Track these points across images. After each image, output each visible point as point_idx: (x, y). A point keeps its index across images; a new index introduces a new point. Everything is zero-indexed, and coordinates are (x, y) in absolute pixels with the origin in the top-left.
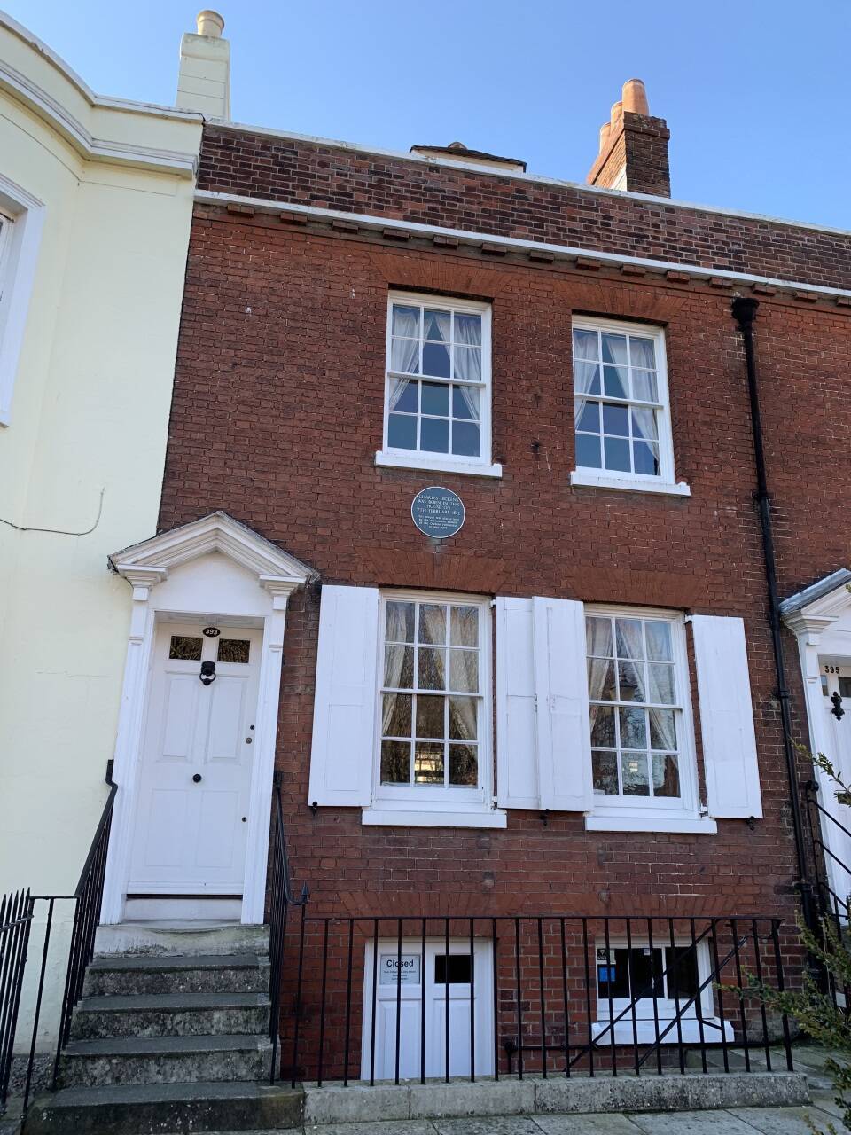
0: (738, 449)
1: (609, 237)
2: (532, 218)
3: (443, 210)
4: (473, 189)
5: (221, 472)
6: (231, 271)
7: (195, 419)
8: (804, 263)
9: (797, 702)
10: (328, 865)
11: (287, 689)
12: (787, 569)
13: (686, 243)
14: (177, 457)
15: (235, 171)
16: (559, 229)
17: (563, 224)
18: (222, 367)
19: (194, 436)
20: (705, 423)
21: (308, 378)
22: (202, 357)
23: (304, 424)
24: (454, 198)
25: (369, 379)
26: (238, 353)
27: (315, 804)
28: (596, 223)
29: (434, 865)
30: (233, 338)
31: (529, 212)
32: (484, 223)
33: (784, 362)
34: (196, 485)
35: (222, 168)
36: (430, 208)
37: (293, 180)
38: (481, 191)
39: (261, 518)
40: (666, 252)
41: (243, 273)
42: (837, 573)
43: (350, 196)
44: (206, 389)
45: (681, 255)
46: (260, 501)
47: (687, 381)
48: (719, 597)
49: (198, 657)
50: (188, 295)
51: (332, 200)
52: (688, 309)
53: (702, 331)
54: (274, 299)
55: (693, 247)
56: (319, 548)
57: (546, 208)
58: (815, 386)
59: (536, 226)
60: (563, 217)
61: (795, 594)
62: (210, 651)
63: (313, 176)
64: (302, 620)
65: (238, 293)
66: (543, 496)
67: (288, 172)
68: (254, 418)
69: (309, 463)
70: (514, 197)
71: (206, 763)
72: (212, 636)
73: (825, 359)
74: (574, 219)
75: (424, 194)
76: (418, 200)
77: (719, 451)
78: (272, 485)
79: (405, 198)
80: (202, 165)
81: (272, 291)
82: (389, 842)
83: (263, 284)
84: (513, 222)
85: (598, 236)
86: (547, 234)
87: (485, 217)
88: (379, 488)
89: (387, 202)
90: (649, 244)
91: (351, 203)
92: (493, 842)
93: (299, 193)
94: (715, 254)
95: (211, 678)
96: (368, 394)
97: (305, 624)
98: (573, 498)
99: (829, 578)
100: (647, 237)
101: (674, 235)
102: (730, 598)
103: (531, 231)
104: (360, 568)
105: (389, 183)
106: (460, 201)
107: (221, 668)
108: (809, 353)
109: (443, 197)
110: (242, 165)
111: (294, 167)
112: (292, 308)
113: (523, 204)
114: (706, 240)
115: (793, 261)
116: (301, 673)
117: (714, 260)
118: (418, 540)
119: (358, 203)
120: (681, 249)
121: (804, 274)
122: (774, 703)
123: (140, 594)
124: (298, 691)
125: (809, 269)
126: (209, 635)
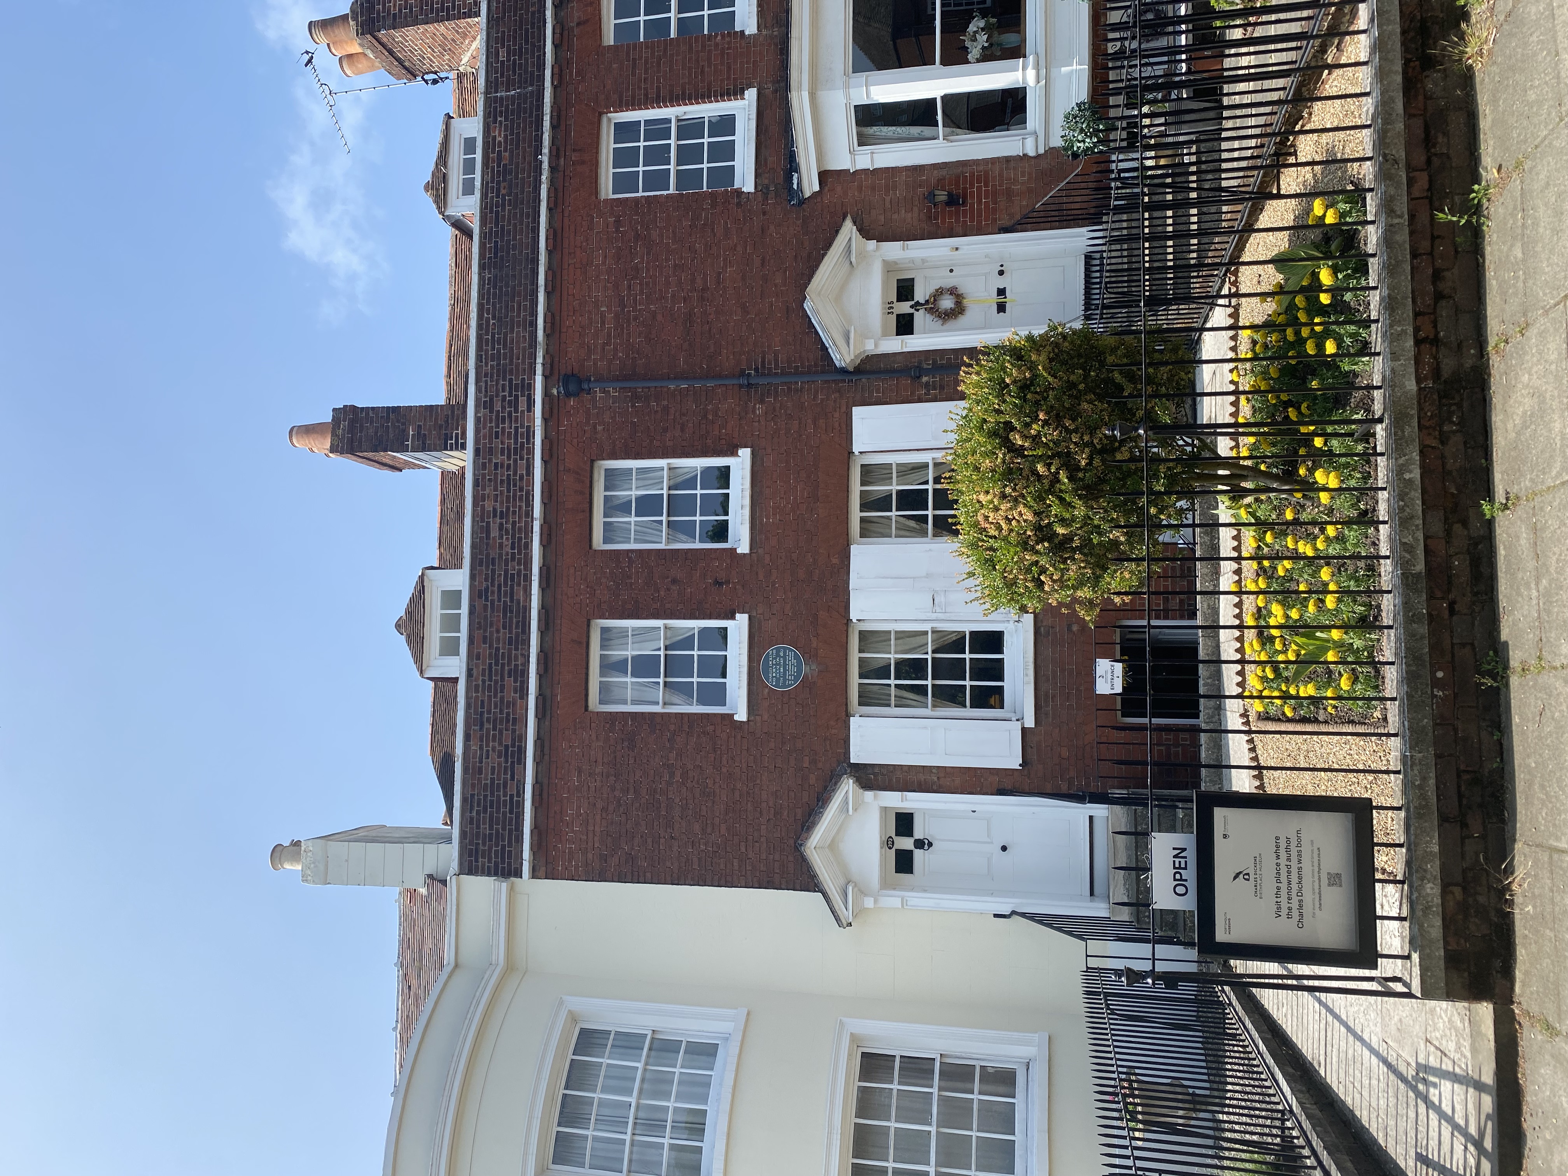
0: (704, 399)
1: (514, 512)
2: (506, 585)
3: (509, 664)
4: (485, 638)
5: (765, 845)
6: (590, 844)
7: (722, 866)
8: (512, 320)
9: (923, 358)
10: (1065, 753)
11: (935, 788)
12: (808, 360)
13: (509, 438)
14: (755, 879)
15: (497, 845)
16: (513, 559)
17: (507, 554)
18: (675, 848)
19: (736, 867)
20: (682, 430)
21: (678, 778)
22: (668, 864)
23: (717, 780)
24: (496, 655)
25: (672, 727)
26: (662, 836)
27: (1020, 765)
28: (501, 524)
29: (1063, 671)
30: (650, 840)
31: (499, 586)
32: (517, 627)
33: (615, 349)
34: (777, 865)
35: (496, 857)
36: (510, 676)
37: (498, 796)
38: (485, 631)
39: (799, 811)
40: (522, 459)
41: (591, 835)
42: (808, 312)
43: (507, 747)
44: (695, 860)
45: (522, 444)
46: (786, 813)
47: (644, 444)
48: (836, 425)
49: (911, 852)
50: (616, 879)
51: (513, 763)
52: (575, 440)
53: (595, 427)
54: (611, 808)
55: (513, 430)
56: (820, 765)
57: (493, 571)
58: (635, 319)
59: (512, 580)
60: (500, 555)
61: (829, 353)
62: (906, 843)
63: (492, 780)
64: (880, 778)
65: (609, 838)
66: (761, 577)
67: (492, 802)
68: (717, 820)
69: (750, 774)
70: (487, 599)
71: (992, 843)
72: (893, 842)
73: (607, 307)
74: (501, 545)
75: (496, 682)
76: (503, 687)
77: (707, 418)
78: (771, 804)
79: (502, 698)
80: (496, 874)
81: (604, 809)
82: (1047, 706)
83: (598, 817)
84: (512, 601)
85: (514, 523)
86: (519, 571)
87: (511, 627)
88: (766, 717)
89: (508, 714)
90: (515, 474)
91: (513, 746)
92: (1044, 624)
93: (512, 790)
94: (516, 411)
95: (926, 842)
96: (686, 728)
97: (883, 775)
98: (760, 551)
99: (813, 320)
100: (509, 475)
101: (503, 449)
102: (837, 415)
103: (519, 585)
104: (833, 731)
105: (489, 712)
106: (498, 649)
107: (918, 834)
108: (603, 323)
109: (497, 664)
110: (490, 840)
111: (485, 796)
112: (617, 793)
113: (493, 592)
114: (503, 418)
115: (512, 331)
116: (922, 777)
117: (523, 412)
118: (806, 684)
119: (513, 740)
120: (516, 443)
121: (525, 320)
122: (925, 379)
123: (869, 903)
124: (935, 779)
125: (519, 315)
126: (893, 844)
